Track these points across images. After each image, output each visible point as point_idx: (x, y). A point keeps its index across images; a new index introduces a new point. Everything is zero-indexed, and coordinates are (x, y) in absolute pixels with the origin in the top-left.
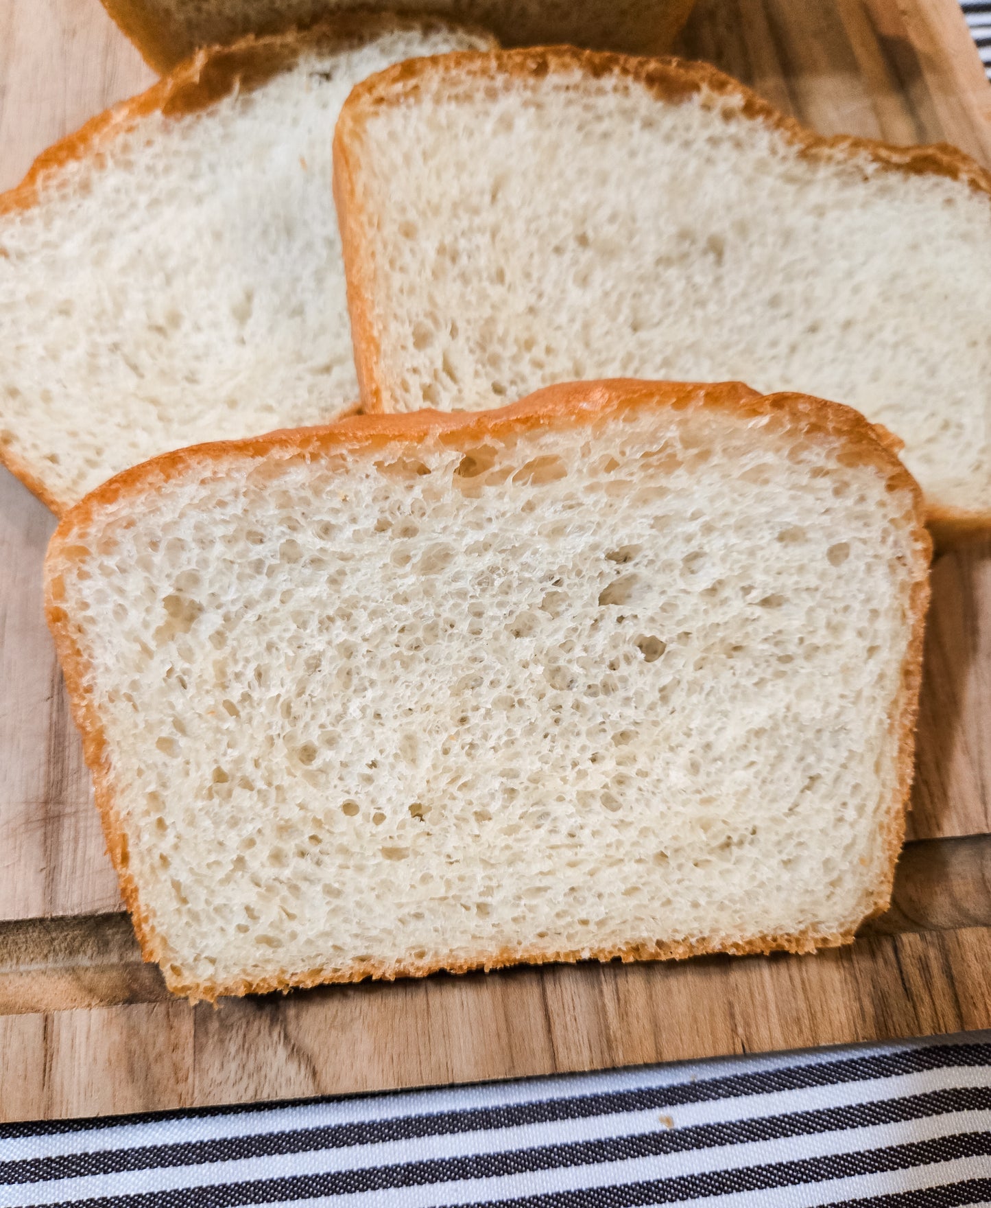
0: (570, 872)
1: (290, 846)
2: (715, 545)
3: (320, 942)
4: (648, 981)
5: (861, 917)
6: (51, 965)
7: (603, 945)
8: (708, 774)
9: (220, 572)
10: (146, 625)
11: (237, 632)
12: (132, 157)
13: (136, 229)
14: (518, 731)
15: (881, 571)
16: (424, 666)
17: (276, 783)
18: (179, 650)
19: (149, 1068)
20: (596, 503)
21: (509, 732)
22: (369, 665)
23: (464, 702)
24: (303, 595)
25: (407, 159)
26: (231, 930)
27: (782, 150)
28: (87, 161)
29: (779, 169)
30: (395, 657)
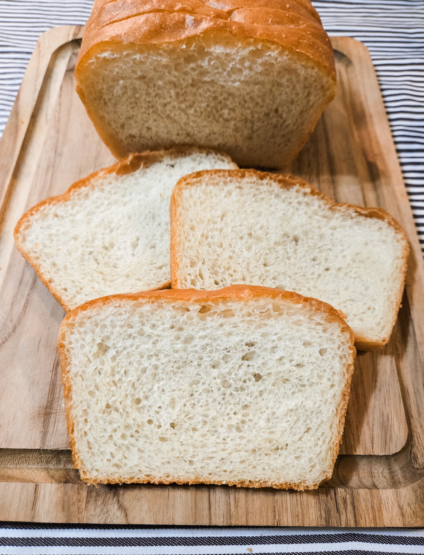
0: (222, 452)
1: (128, 433)
2: (282, 344)
3: (134, 468)
4: (247, 495)
5: (321, 480)
6: (39, 467)
7: (231, 480)
8: (273, 423)
9: (117, 337)
10: (90, 352)
11: (120, 357)
12: (104, 187)
13: (102, 212)
14: (210, 401)
15: (337, 359)
16: (181, 375)
17: (126, 410)
18: (100, 361)
19: (69, 507)
20: (243, 327)
21: (207, 401)
22: (162, 372)
23: (193, 389)
24: (143, 347)
25: (195, 203)
26: (105, 460)
27: (323, 207)
28: (88, 188)
29: (321, 213)
30: (171, 371)
